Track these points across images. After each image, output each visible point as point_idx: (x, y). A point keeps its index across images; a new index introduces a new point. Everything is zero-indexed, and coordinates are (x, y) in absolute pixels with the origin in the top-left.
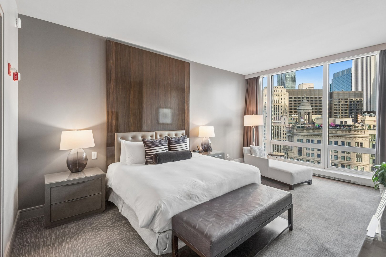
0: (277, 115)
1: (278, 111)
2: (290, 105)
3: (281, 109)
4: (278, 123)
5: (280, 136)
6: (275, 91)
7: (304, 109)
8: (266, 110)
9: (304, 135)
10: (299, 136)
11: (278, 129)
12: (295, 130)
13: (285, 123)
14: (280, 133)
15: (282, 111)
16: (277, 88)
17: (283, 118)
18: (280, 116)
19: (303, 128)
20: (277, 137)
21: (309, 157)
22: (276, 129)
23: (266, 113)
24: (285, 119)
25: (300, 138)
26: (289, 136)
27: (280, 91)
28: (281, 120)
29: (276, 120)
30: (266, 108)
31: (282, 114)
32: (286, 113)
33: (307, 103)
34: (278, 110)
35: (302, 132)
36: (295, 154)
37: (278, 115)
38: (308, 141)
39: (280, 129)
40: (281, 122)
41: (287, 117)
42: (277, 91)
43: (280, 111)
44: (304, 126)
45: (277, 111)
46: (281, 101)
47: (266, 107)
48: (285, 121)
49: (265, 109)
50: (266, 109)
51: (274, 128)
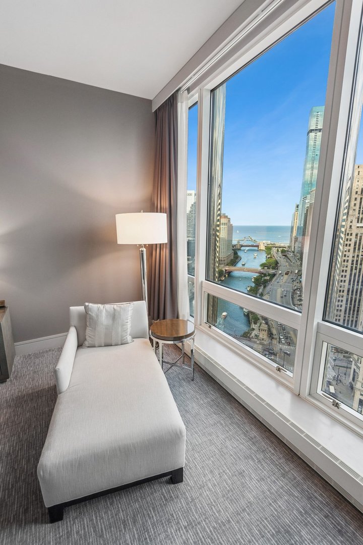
20: (361, 250)
22: (361, 237)
51: (359, 236)
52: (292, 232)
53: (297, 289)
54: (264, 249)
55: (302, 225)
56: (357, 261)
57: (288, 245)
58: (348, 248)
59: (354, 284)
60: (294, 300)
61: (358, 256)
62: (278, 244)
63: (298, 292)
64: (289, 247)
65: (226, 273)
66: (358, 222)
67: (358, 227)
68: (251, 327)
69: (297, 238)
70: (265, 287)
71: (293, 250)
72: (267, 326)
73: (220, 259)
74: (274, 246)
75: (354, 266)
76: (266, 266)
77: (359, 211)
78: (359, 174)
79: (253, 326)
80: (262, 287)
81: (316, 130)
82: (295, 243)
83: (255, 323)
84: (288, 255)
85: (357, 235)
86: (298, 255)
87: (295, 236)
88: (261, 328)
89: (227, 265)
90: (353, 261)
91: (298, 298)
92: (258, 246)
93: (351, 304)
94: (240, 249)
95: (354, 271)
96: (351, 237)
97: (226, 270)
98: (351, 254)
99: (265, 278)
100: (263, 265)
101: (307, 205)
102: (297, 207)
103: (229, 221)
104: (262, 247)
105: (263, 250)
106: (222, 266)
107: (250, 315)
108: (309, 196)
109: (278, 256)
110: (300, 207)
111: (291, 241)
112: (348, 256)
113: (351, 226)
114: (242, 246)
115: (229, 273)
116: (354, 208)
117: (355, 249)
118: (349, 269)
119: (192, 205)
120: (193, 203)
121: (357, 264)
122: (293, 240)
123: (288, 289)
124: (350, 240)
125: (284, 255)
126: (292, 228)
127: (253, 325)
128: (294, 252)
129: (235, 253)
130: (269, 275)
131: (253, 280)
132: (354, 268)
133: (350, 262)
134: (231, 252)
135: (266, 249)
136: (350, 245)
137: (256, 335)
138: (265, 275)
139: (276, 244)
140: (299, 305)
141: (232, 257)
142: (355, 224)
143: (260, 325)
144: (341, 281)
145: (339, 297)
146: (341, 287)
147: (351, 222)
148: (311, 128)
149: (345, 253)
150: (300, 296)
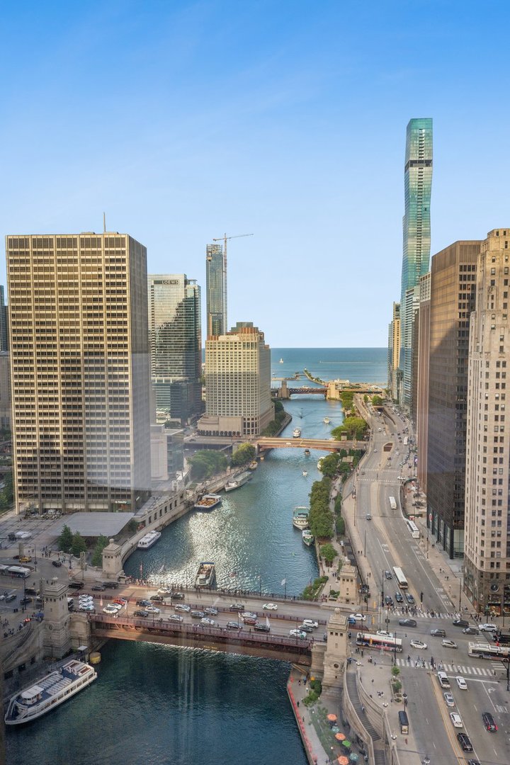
8: (492, 307)
23: (493, 319)
30: (494, 301)
47: (492, 298)
49: (490, 305)
50: (492, 304)
52: (391, 361)
53: (410, 481)
54: (338, 397)
55: (410, 347)
57: (386, 387)
58: (502, 391)
60: (407, 504)
62: (365, 387)
63: (414, 488)
64: (387, 392)
65: (259, 452)
68: (321, 574)
69: (402, 373)
70: (344, 480)
71: (396, 398)
72: (353, 569)
73: (247, 421)
74: (357, 390)
76: (344, 434)
78: (506, 247)
79: (326, 571)
80: (339, 481)
81: (421, 162)
82: (398, 383)
83: (329, 564)
84: (386, 409)
86: (406, 407)
87: (398, 369)
88: (342, 574)
89: (262, 434)
91: (414, 501)
92: (324, 392)
94: (287, 399)
96: (504, 369)
97: (259, 447)
98: (506, 404)
99: (345, 460)
100: (337, 433)
101: (417, 306)
102: (397, 308)
103: (261, 339)
104: (334, 394)
105: (336, 400)
106: (251, 436)
107: (317, 545)
108: (417, 288)
109: (367, 413)
110: (403, 309)
111: (391, 380)
112: (502, 409)
113: (502, 348)
114: (293, 391)
115: (267, 451)
116: (505, 312)
118: (506, 434)
119: (180, 305)
120: (180, 301)
122: (395, 376)
123: (393, 483)
124: (504, 377)
125: (380, 410)
126: (391, 351)
127: (325, 569)
128: (397, 402)
129: (279, 408)
130: (352, 453)
131: (319, 466)
133: (507, 419)
134: (269, 406)
135: (341, 396)
136: (503, 385)
137: (332, 593)
138: (344, 454)
139: (361, 385)
140: (418, 516)
141: (272, 417)
142: (509, 344)
143: (340, 568)
144: (495, 460)
145: (494, 494)
146: (495, 473)
147: (502, 340)
148: (412, 159)
149: (497, 402)
150: (417, 496)
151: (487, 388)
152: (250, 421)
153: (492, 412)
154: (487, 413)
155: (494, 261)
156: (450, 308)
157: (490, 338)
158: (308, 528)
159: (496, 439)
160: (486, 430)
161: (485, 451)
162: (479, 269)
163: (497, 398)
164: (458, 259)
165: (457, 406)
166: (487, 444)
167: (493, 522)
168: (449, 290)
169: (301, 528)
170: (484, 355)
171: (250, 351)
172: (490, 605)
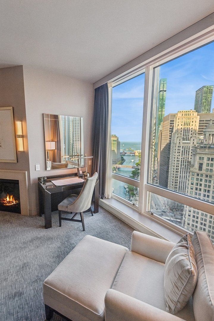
0: (187, 136)
1: (189, 133)
2: (200, 127)
3: (192, 131)
4: (187, 143)
5: (189, 155)
6: (188, 115)
7: (208, 131)
9: (206, 154)
10: (201, 154)
11: (187, 148)
12: (198, 150)
13: (193, 143)
14: (189, 151)
15: (192, 133)
16: (189, 112)
17: (192, 139)
18: (190, 137)
19: (205, 147)
20: (185, 155)
21: (208, 172)
22: (185, 148)
23: (178, 135)
24: (194, 140)
25: (202, 156)
26: (194, 154)
27: (192, 115)
28: (190, 140)
29: (186, 140)
30: (178, 130)
31: (191, 136)
32: (196, 134)
33: (212, 126)
34: (189, 131)
35: (204, 151)
36: (196, 170)
37: (189, 136)
38: (208, 159)
39: (189, 148)
40: (190, 142)
41: (196, 138)
42: (189, 115)
43: (190, 133)
44: (206, 146)
45: (187, 133)
46: (192, 123)
48: (193, 141)
51: (184, 147)
53: (155, 177)
56: (184, 161)
58: (179, 154)
59: (183, 173)
61: (184, 158)
63: (156, 179)
65: (116, 169)
66: (183, 140)
67: (183, 143)
75: (182, 163)
76: (139, 165)
77: (184, 134)
78: (182, 115)
81: (163, 91)
85: (183, 147)
89: (117, 164)
90: (181, 161)
93: (182, 184)
95: (182, 166)
96: (180, 148)
97: (116, 167)
98: (180, 157)
100: (137, 164)
103: (118, 139)
104: (137, 154)
106: (114, 164)
112: (179, 158)
113: (180, 142)
114: (126, 153)
115: (118, 168)
116: (181, 133)
117: (182, 154)
118: (180, 165)
121: (184, 163)
124: (180, 150)
129: (122, 157)
132: (182, 164)
133: (180, 161)
134: (119, 157)
135: (139, 155)
136: (180, 152)
138: (138, 169)
141: (120, 160)
142: (182, 141)
144: (176, 172)
145: (176, 180)
146: (176, 175)
147: (180, 140)
148: (161, 90)
149: (177, 157)
150: (157, 181)
151: (175, 153)
152: (114, 161)
153: (176, 159)
154: (175, 159)
155: (179, 119)
156: (167, 131)
157: (177, 140)
158: (128, 188)
159: (177, 166)
160: (174, 164)
161: (174, 169)
162: (175, 121)
163: (178, 156)
164: (170, 119)
165: (168, 157)
166: (174, 168)
167: (175, 187)
168: (167, 127)
169: (126, 188)
170: (175, 144)
171: (115, 142)
172: (173, 208)
